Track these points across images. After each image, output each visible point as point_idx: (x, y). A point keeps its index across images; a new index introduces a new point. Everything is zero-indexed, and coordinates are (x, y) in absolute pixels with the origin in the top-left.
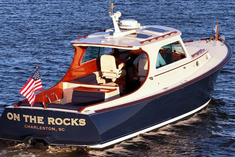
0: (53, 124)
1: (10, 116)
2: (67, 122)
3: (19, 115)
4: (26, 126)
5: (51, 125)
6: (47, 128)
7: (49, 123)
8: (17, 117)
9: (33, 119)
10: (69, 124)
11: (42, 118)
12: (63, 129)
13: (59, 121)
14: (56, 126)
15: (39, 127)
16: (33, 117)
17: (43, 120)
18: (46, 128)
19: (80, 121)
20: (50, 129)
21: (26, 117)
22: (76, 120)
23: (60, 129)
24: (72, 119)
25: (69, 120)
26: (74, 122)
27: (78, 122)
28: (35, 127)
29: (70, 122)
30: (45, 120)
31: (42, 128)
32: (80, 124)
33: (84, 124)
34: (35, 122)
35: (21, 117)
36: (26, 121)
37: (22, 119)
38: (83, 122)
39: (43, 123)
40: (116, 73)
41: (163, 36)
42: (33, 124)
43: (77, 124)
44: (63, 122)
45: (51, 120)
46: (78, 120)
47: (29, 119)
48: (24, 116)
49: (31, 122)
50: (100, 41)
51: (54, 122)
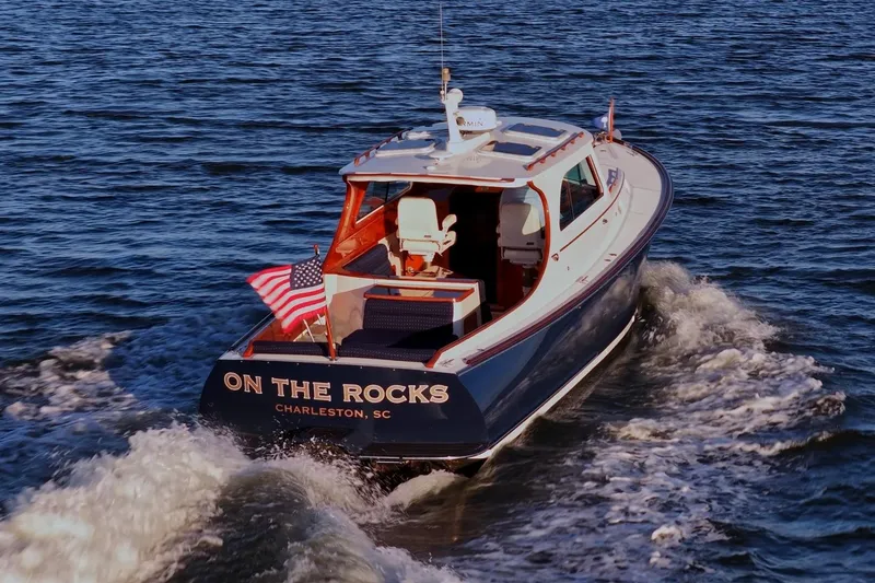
0: (359, 400)
1: (233, 381)
2: (397, 394)
3: (258, 378)
4: (279, 408)
5: (353, 405)
6: (340, 411)
7: (347, 399)
8: (254, 384)
9: (301, 389)
10: (403, 399)
11: (328, 385)
12: (386, 414)
13: (374, 394)
14: (366, 406)
15: (317, 410)
16: (300, 384)
17: (329, 392)
18: (337, 413)
19: (434, 390)
20: (349, 413)
21: (280, 383)
22: (423, 387)
23: (377, 414)
24: (412, 388)
25: (403, 389)
26: (416, 393)
27: (427, 394)
28: (305, 410)
29: (406, 393)
30: (336, 392)
31: (326, 412)
32: (433, 400)
33: (445, 398)
34: (307, 396)
35: (266, 385)
36: (281, 394)
37: (269, 388)
38: (440, 394)
39: (329, 398)
40: (437, 242)
41: (562, 147)
42: (301, 401)
43: (424, 400)
44: (386, 394)
45: (351, 391)
46: (428, 390)
47: (287, 389)
48: (274, 381)
49: (295, 395)
50: (425, 168)
51: (362, 396)
